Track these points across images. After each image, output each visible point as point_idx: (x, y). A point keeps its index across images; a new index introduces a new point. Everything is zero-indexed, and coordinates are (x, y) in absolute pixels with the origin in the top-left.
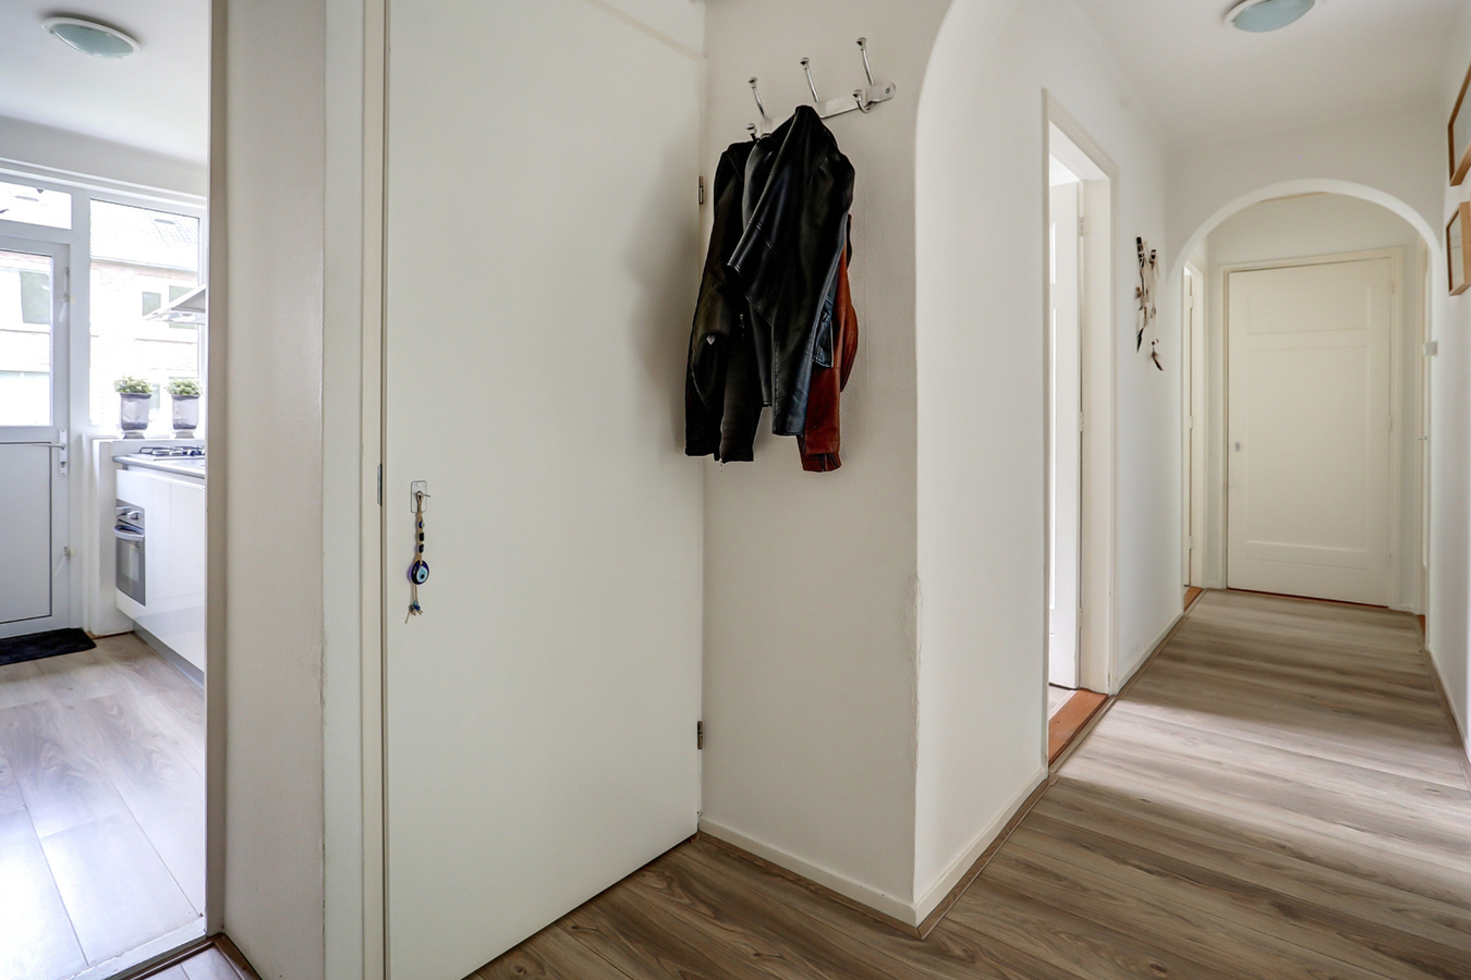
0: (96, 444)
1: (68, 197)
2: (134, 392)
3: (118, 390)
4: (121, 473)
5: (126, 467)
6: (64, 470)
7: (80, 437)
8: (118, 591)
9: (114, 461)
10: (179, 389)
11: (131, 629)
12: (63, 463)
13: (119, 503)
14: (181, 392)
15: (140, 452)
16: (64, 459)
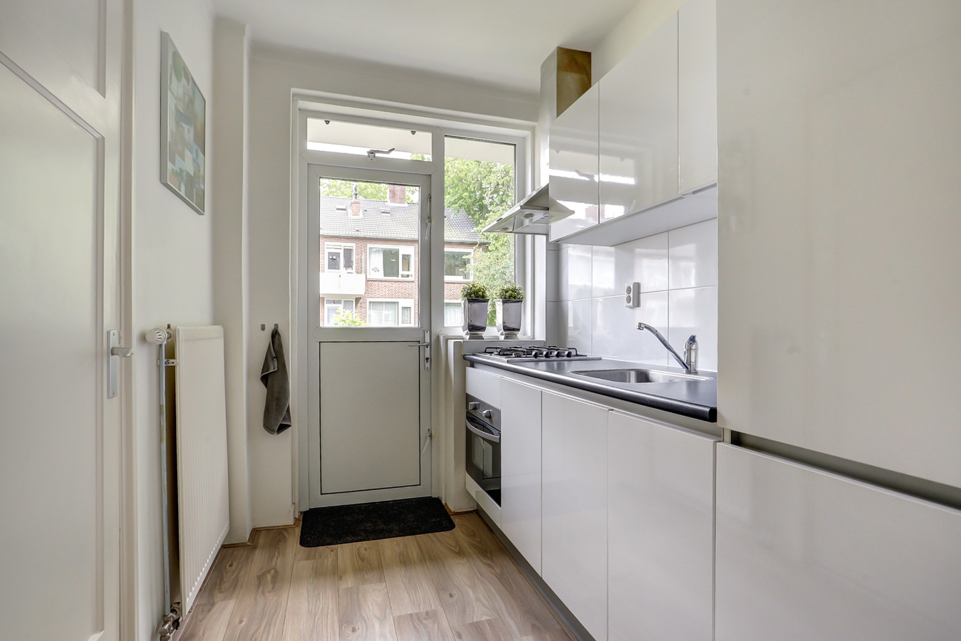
0: (451, 343)
1: (429, 135)
2: (475, 297)
3: (466, 296)
4: (469, 370)
5: (473, 364)
6: (428, 365)
7: (438, 338)
8: (467, 474)
9: (464, 358)
10: (507, 294)
11: (476, 509)
12: (427, 359)
13: (469, 398)
14: (510, 297)
15: (485, 352)
16: (428, 355)
